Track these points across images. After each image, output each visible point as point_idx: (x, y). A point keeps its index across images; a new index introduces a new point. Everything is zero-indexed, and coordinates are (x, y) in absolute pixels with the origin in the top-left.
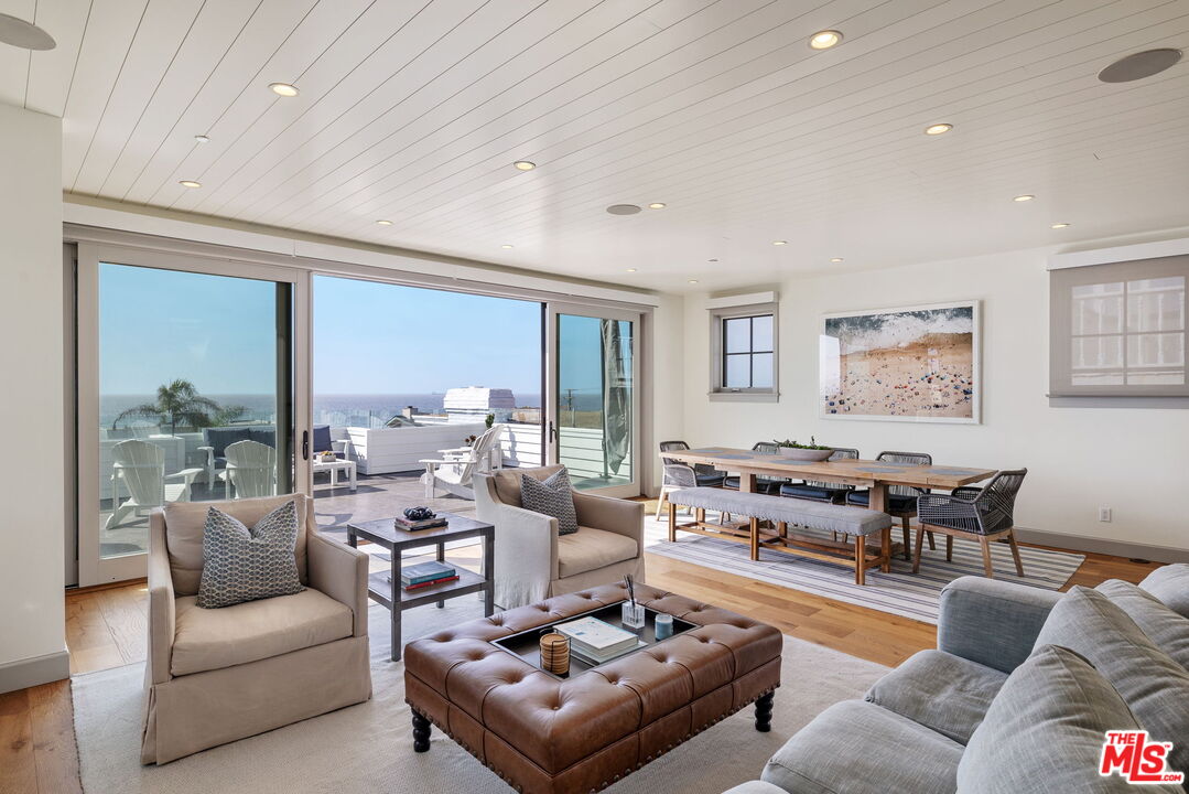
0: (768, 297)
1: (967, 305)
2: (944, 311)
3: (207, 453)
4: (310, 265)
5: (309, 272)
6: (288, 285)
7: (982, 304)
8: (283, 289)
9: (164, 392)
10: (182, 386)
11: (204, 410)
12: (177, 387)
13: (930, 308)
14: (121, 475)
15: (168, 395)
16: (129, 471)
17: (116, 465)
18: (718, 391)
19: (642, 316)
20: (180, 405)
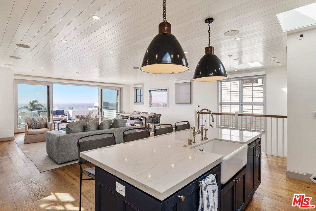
0: (141, 86)
1: (166, 88)
2: (164, 89)
3: (38, 115)
4: (52, 83)
5: (53, 84)
6: (49, 86)
7: (168, 88)
8: (48, 87)
9: (31, 103)
10: (35, 101)
11: (41, 107)
12: (34, 102)
13: (162, 89)
14: (21, 118)
15: (32, 104)
16: (22, 117)
17: (20, 116)
18: (136, 103)
19: (121, 89)
20: (34, 106)
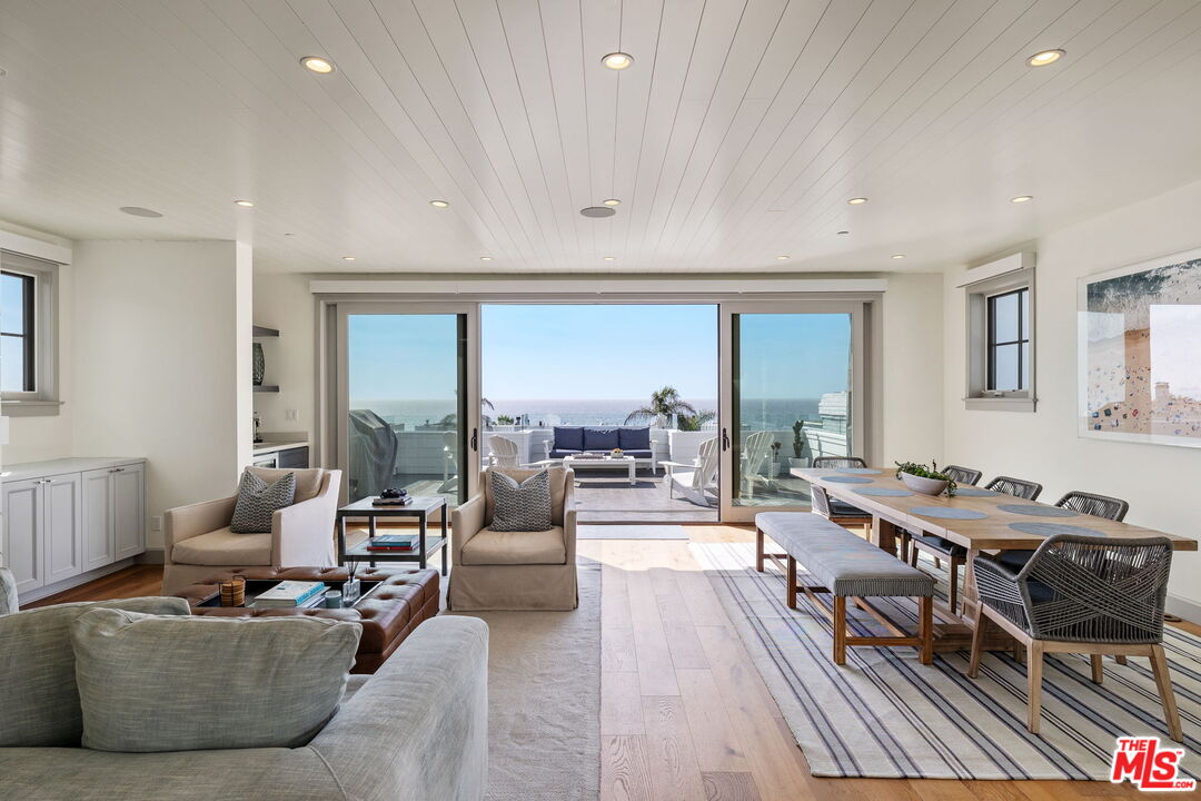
0: (1014, 262)
4: (477, 299)
5: (477, 303)
6: (465, 317)
8: (462, 320)
9: (656, 397)
10: (669, 393)
11: (687, 414)
12: (665, 393)
19: (867, 304)
20: (669, 408)
